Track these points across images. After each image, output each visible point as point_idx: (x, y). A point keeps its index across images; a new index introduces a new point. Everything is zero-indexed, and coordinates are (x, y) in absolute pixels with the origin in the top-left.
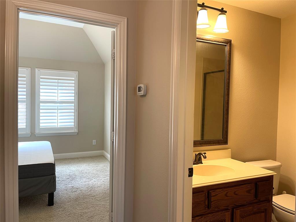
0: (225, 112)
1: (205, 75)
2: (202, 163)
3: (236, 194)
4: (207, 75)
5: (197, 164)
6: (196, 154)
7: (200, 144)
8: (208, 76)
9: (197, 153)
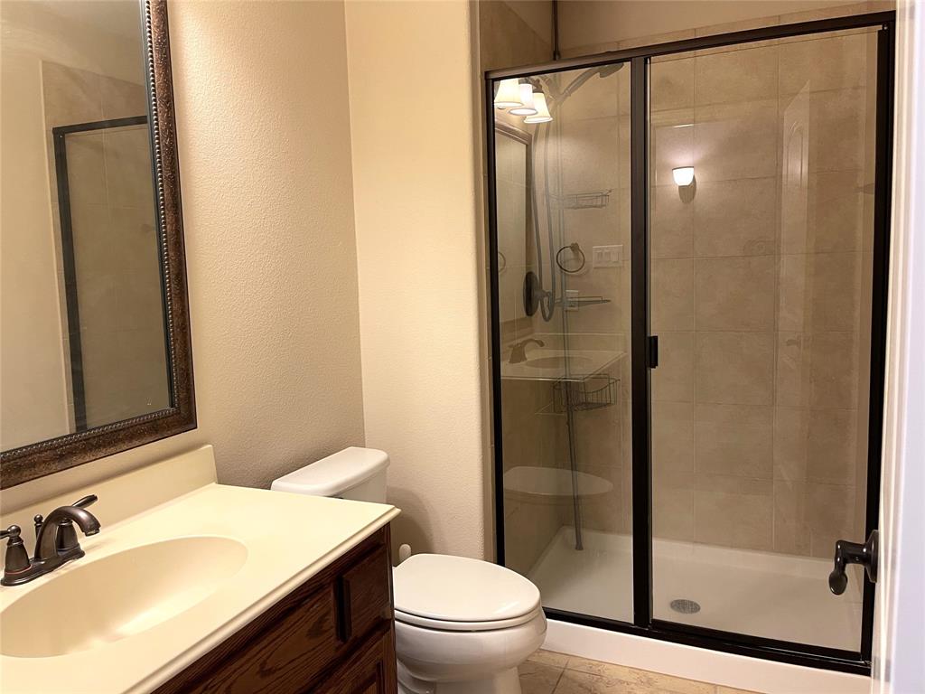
0: (172, 287)
1: (60, 136)
2: (81, 554)
3: (270, 672)
4: (66, 135)
5: (51, 570)
6: (38, 520)
7: (61, 457)
8: (72, 142)
9: (46, 510)
